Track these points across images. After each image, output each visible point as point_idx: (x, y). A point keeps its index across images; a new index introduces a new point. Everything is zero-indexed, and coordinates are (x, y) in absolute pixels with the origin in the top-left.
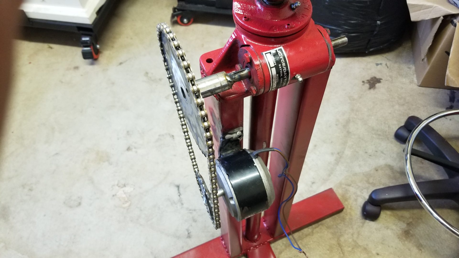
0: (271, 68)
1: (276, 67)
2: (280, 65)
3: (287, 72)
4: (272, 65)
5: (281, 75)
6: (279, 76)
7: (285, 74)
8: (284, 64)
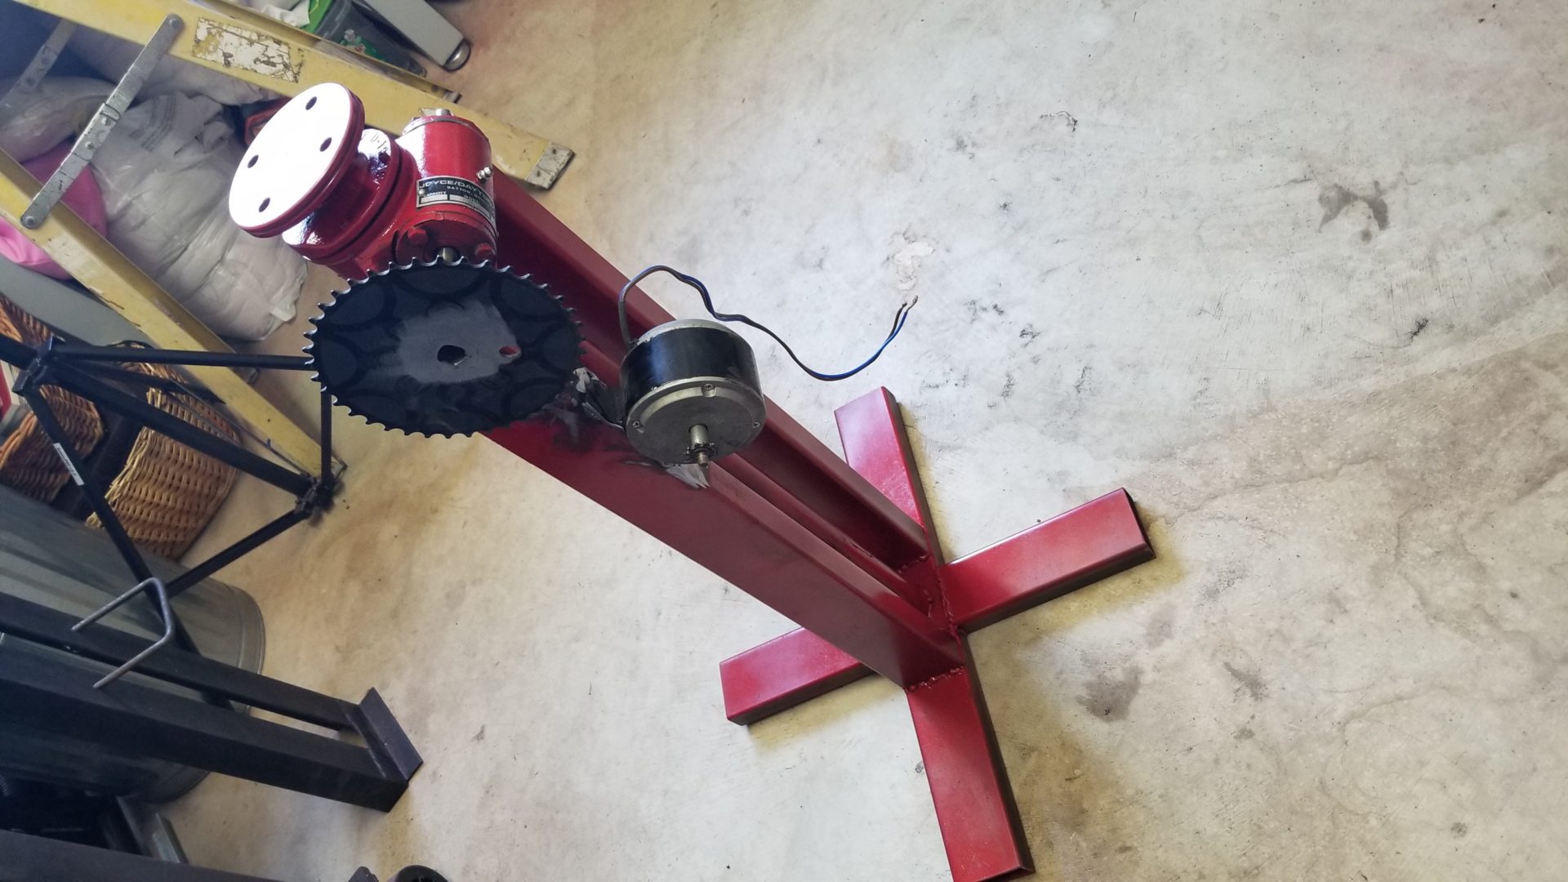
0: (448, 200)
1: (449, 193)
2: (449, 187)
3: (466, 183)
4: (445, 197)
5: (467, 192)
6: (469, 195)
7: (467, 187)
8: (449, 182)
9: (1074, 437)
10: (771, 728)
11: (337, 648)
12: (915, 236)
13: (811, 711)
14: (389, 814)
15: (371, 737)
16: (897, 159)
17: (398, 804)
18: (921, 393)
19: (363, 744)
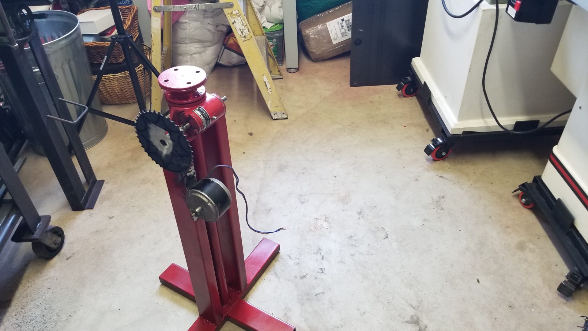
0: (200, 116)
1: (202, 115)
2: (203, 114)
3: (208, 116)
4: (200, 114)
5: (206, 118)
6: (205, 119)
7: (208, 117)
8: (205, 113)
9: (302, 305)
10: (166, 290)
11: (109, 163)
12: (328, 220)
13: (178, 297)
14: (72, 211)
15: (90, 190)
16: (344, 200)
17: (77, 212)
18: (286, 256)
19: (86, 190)
